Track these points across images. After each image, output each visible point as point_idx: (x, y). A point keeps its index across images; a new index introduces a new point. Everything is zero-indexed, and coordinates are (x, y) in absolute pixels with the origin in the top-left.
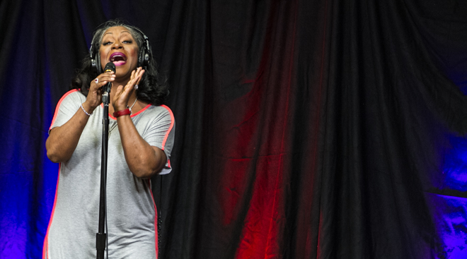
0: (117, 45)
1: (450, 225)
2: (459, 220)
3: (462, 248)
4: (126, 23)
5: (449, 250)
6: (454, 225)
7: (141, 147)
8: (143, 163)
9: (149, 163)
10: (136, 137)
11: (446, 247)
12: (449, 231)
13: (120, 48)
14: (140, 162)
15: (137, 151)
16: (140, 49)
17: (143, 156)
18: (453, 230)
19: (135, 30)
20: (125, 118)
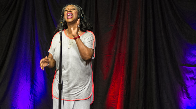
0: (69, 11)
1: (188, 77)
2: (192, 76)
3: (193, 86)
4: (73, 4)
5: (188, 87)
6: (190, 78)
7: (86, 49)
8: (87, 55)
9: (89, 54)
10: (83, 46)
11: (187, 86)
12: (188, 80)
13: (70, 11)
14: (86, 54)
15: (84, 51)
16: (79, 12)
17: (87, 52)
18: (189, 79)
19: (77, 6)
20: (78, 39)
